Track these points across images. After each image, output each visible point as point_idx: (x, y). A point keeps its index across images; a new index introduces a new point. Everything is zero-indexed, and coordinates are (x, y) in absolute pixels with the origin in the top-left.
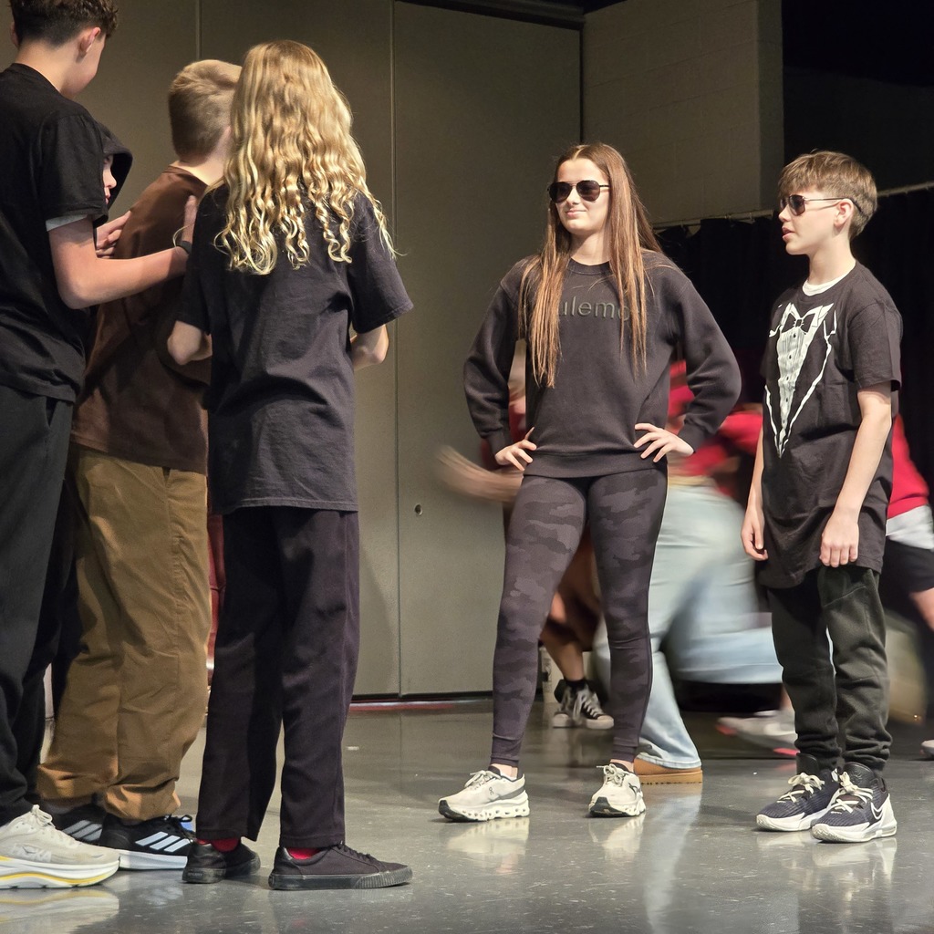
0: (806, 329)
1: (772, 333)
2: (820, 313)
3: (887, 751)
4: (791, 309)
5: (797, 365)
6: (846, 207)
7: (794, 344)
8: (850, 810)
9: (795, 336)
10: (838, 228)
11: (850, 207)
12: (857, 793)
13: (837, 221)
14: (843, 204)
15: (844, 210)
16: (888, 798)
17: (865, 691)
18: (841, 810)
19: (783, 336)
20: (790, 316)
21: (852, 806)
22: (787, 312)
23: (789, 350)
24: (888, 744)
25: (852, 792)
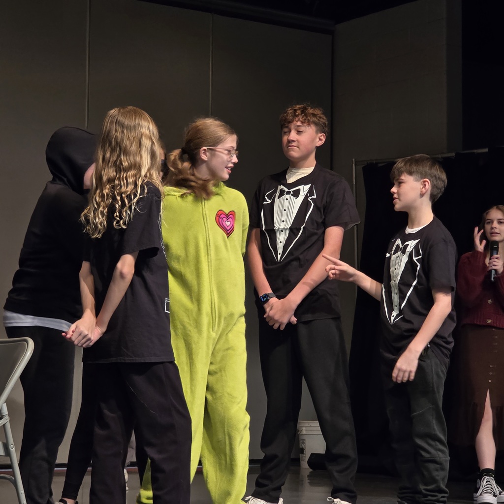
0: (404, 253)
1: (388, 255)
2: (412, 244)
3: (446, 499)
4: (399, 242)
5: (398, 273)
6: (427, 183)
7: (397, 261)
9: (398, 257)
10: (422, 195)
11: (428, 183)
13: (422, 191)
14: (425, 182)
15: (425, 185)
19: (393, 257)
20: (398, 246)
22: (396, 243)
23: (395, 265)
24: (446, 495)
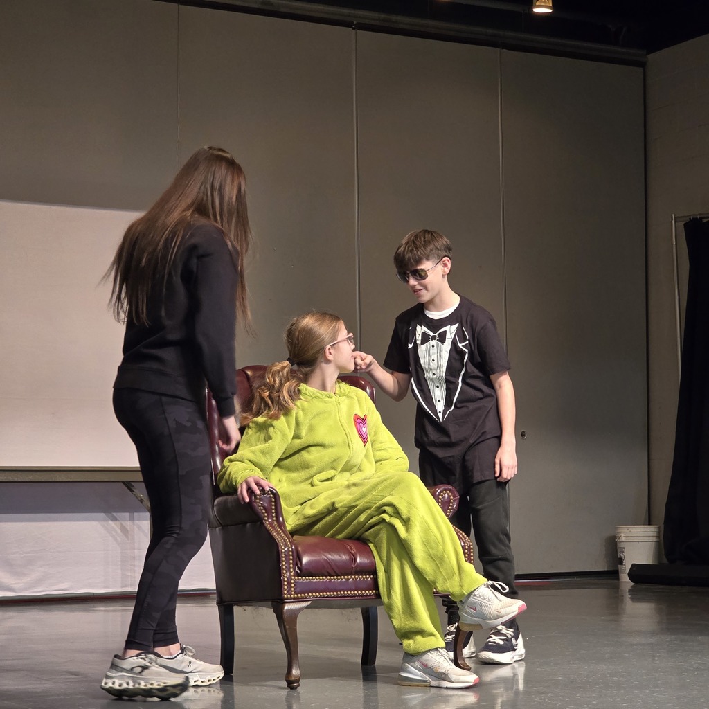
0: (442, 341)
2: (450, 330)
5: (442, 365)
7: (433, 351)
8: (502, 643)
9: (433, 346)
12: (504, 631)
16: (520, 636)
17: (502, 564)
18: (495, 642)
20: (424, 334)
21: (502, 640)
23: (430, 356)
25: (501, 630)
